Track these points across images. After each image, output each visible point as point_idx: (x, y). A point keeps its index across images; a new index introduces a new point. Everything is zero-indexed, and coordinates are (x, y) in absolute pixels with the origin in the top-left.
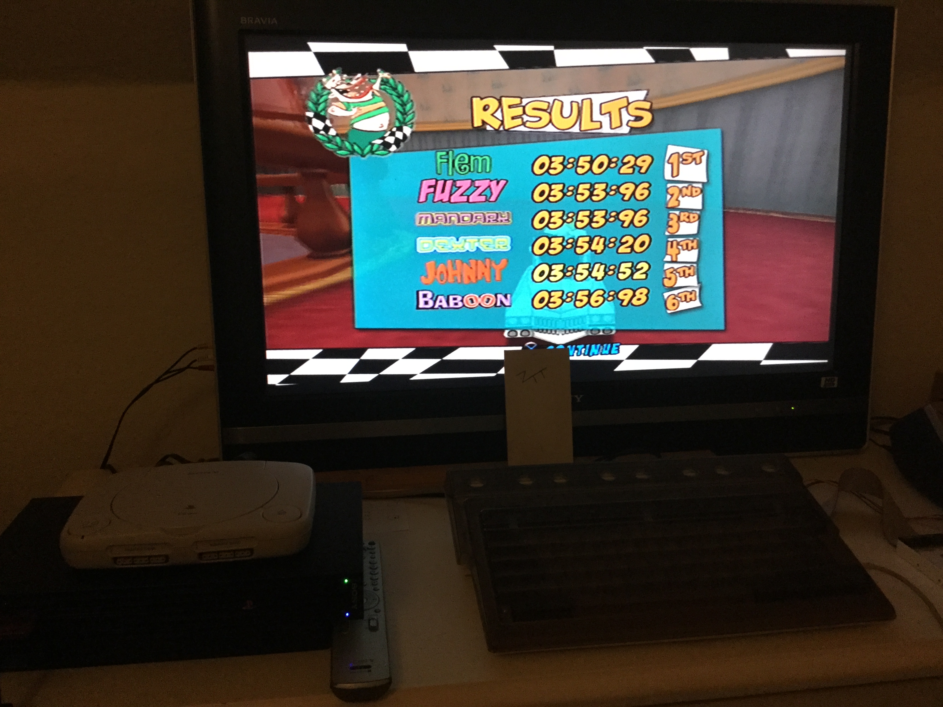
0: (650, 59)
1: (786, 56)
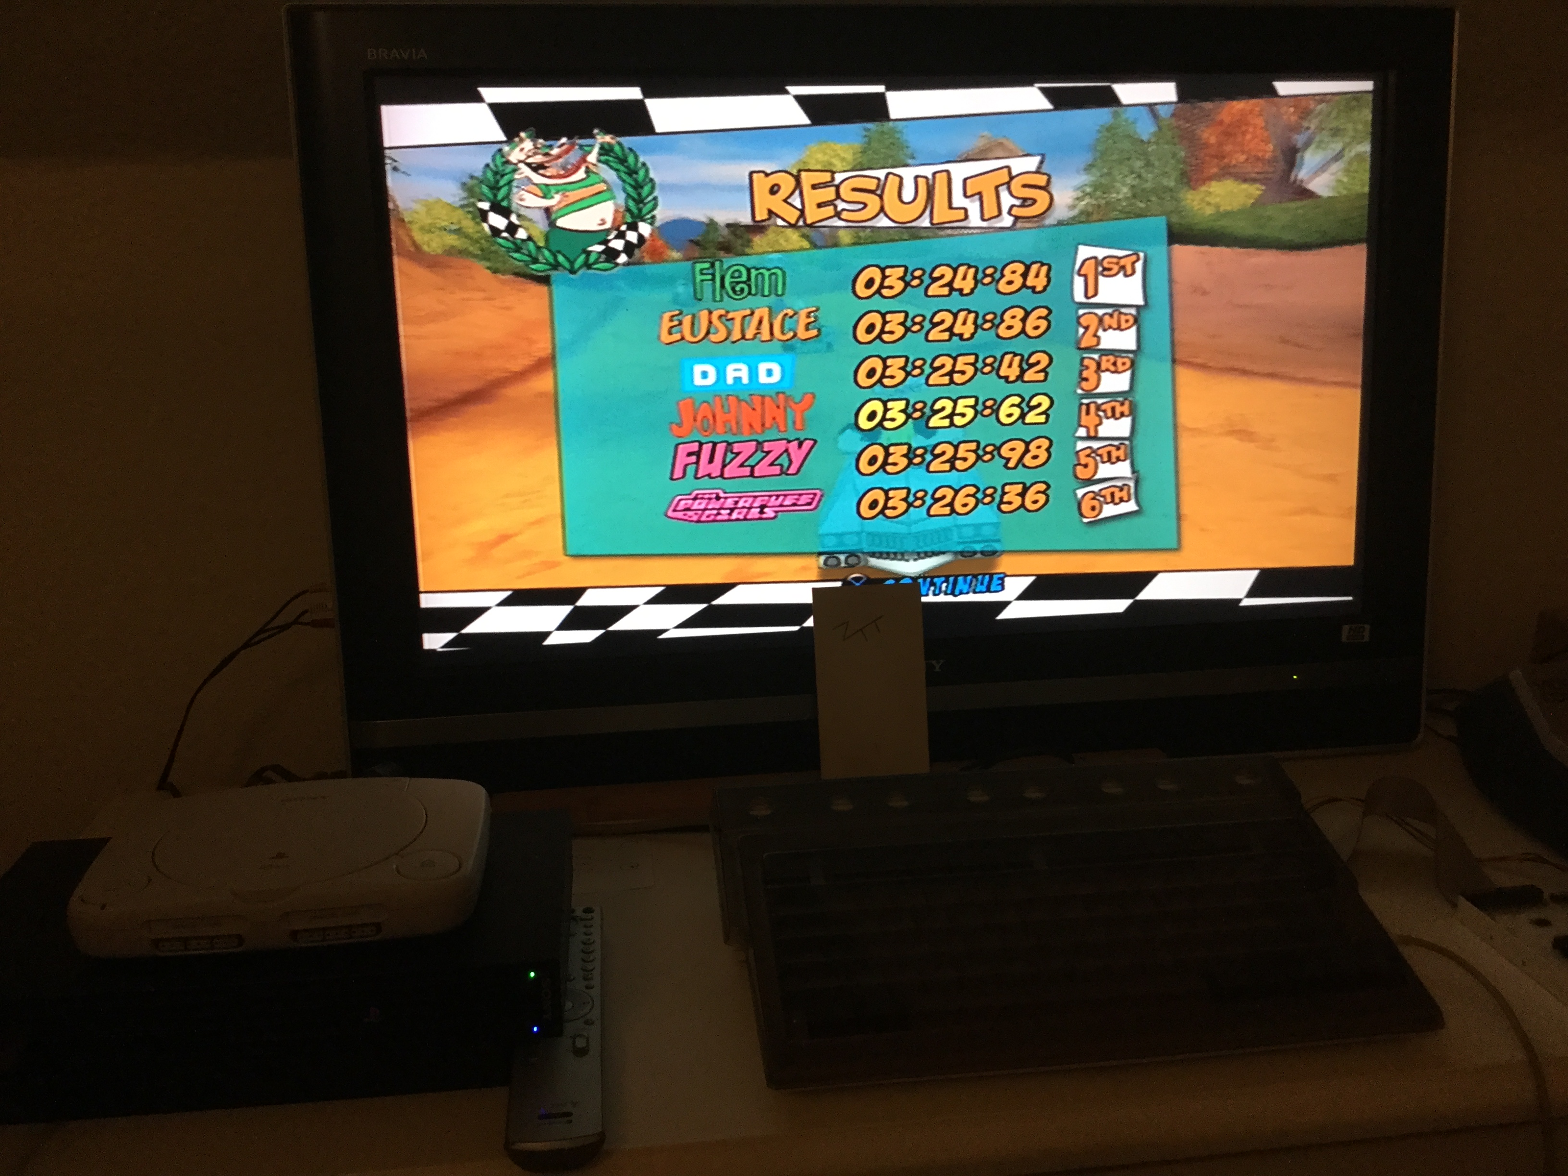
0: (1045, 104)
1: (1273, 93)
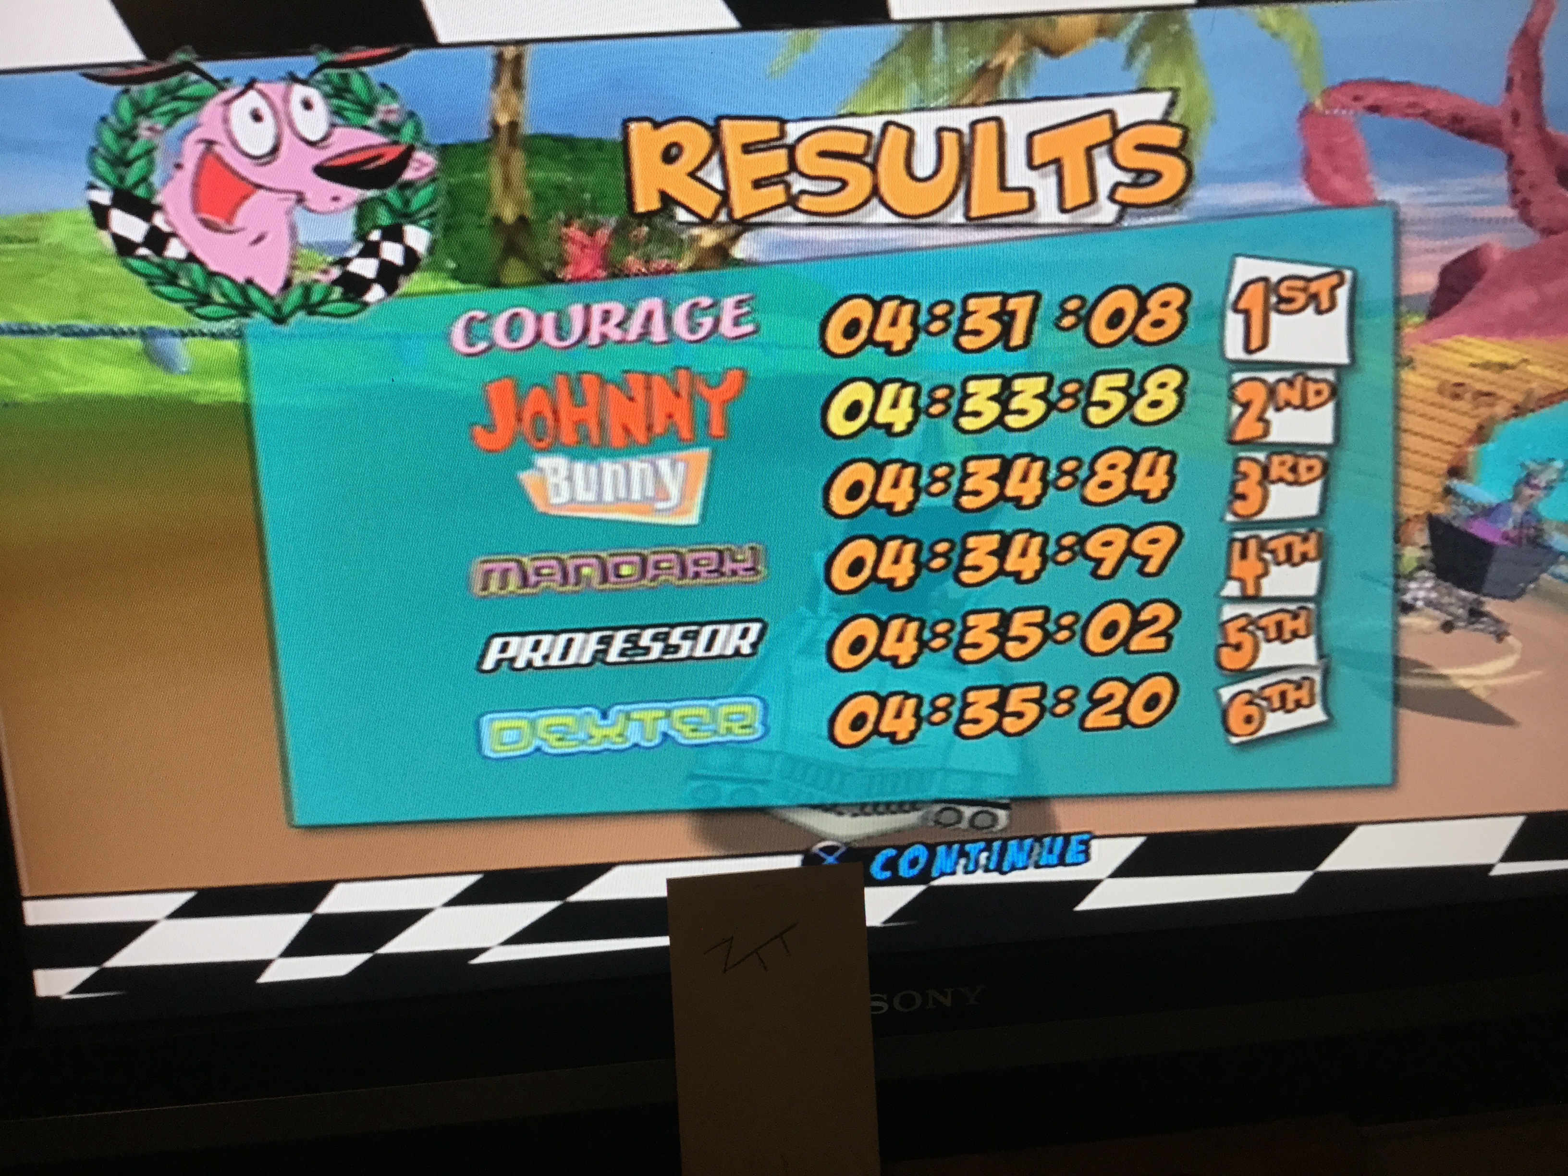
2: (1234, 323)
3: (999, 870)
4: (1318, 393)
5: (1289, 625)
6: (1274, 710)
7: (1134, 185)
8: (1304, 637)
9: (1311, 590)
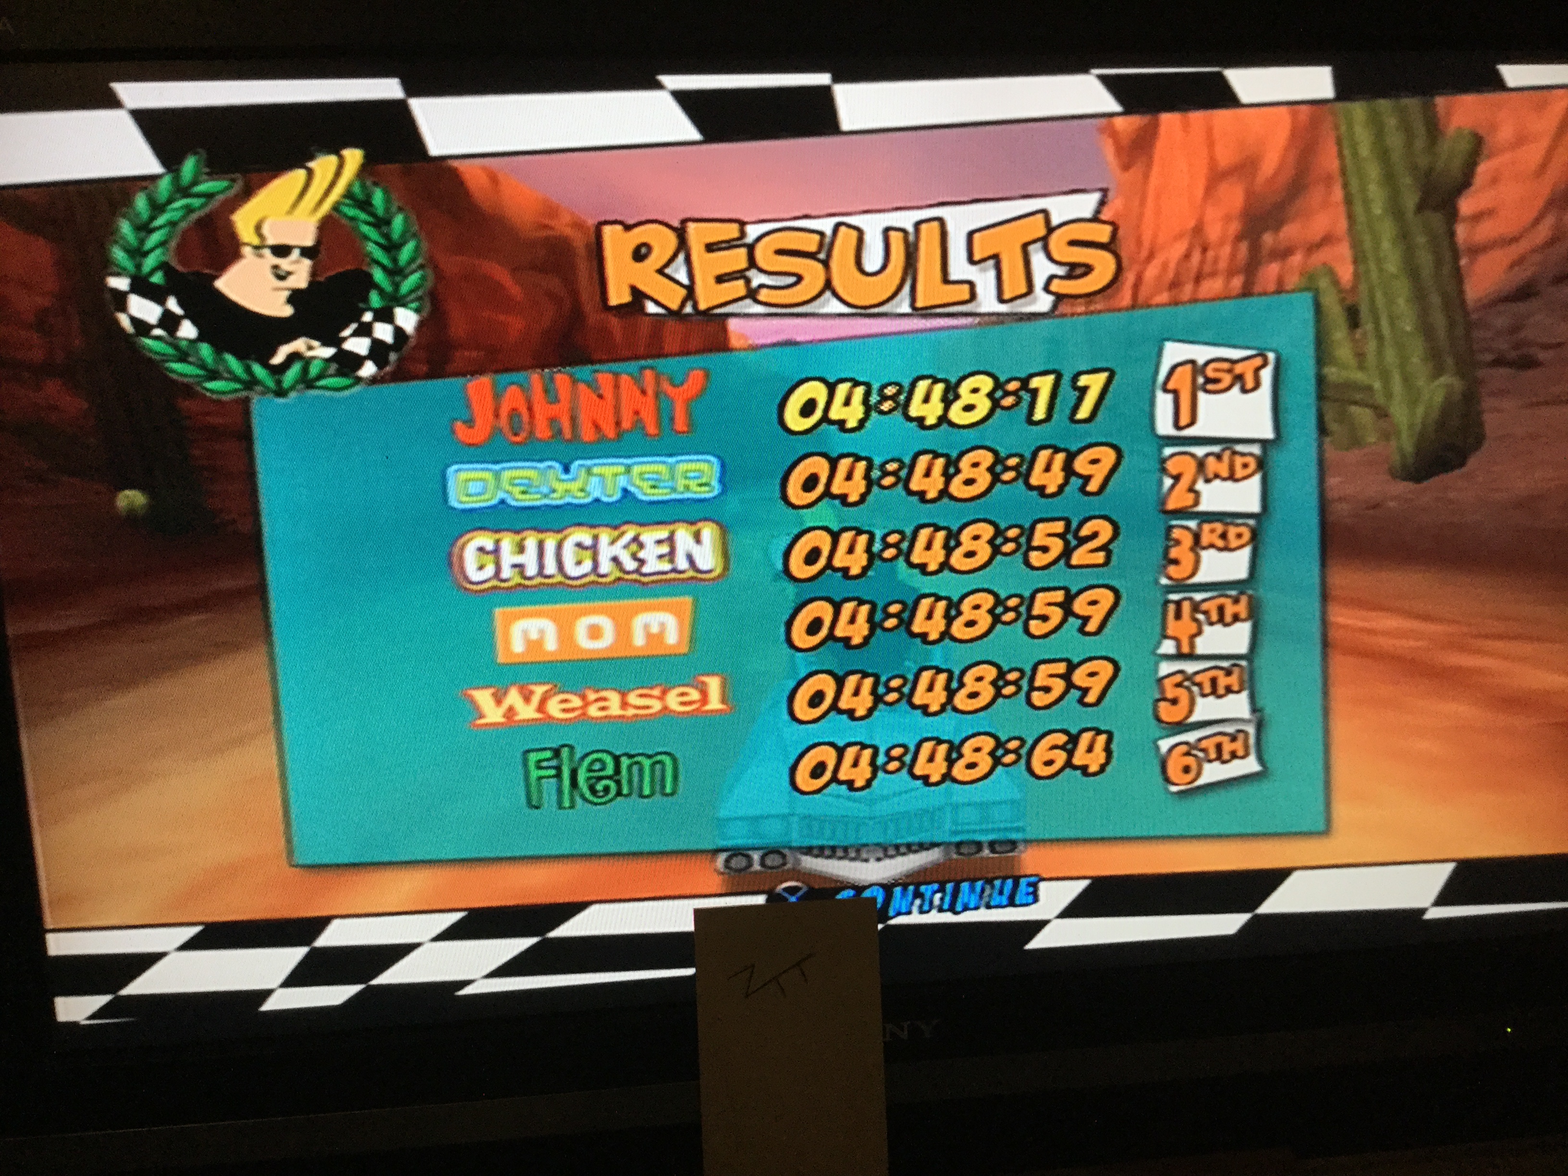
0: (1110, 104)
1: (1498, 83)
2: (1164, 403)
3: (952, 909)
4: (1245, 466)
5: (1223, 681)
6: (1210, 761)
7: (1069, 277)
8: (1238, 692)
9: (1243, 648)
